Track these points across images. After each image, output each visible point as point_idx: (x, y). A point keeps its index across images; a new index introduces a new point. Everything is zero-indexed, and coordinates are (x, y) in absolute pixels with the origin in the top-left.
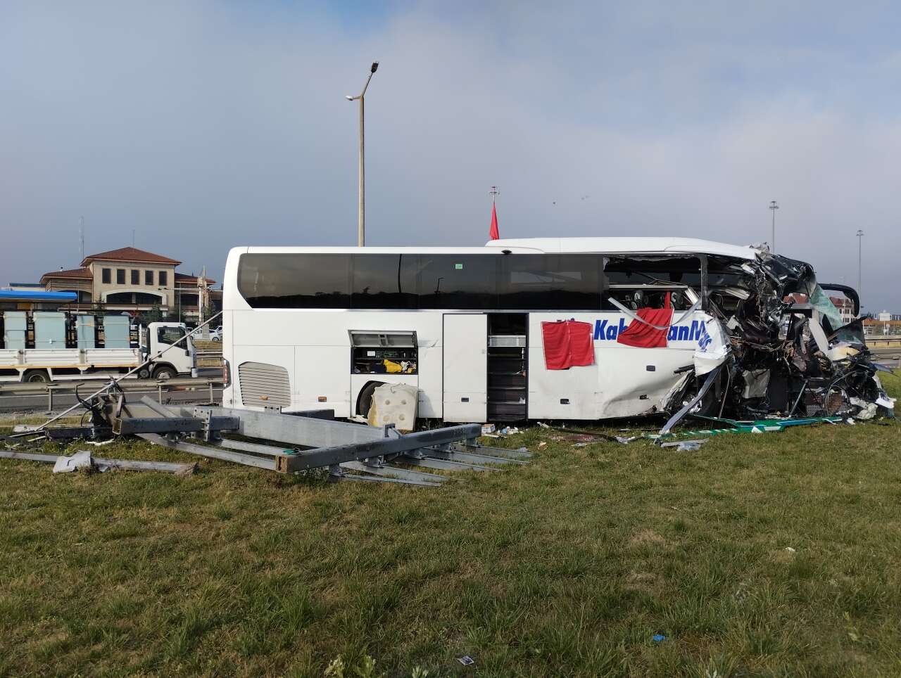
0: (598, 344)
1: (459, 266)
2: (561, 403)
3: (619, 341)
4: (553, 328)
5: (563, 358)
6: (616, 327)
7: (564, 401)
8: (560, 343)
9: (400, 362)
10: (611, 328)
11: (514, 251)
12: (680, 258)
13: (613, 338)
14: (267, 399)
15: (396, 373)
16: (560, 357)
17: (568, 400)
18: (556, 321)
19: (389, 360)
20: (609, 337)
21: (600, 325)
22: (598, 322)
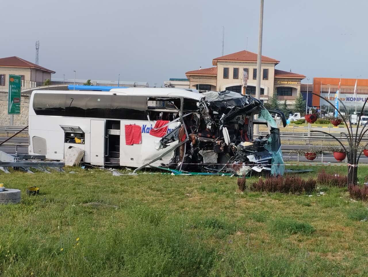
0: (143, 135)
1: (99, 100)
2: (131, 160)
3: (151, 134)
4: (128, 127)
5: (131, 140)
6: (149, 128)
7: (132, 159)
8: (130, 134)
9: (81, 139)
10: (148, 128)
11: (118, 94)
12: (174, 98)
13: (148, 132)
14: (40, 151)
15: (79, 143)
16: (130, 140)
17: (133, 159)
18: (129, 124)
19: (77, 138)
20: (147, 132)
21: (144, 127)
22: (143, 125)
